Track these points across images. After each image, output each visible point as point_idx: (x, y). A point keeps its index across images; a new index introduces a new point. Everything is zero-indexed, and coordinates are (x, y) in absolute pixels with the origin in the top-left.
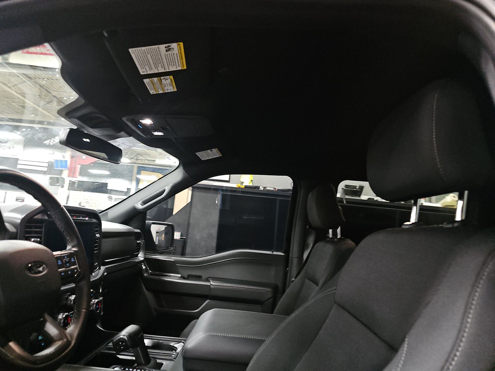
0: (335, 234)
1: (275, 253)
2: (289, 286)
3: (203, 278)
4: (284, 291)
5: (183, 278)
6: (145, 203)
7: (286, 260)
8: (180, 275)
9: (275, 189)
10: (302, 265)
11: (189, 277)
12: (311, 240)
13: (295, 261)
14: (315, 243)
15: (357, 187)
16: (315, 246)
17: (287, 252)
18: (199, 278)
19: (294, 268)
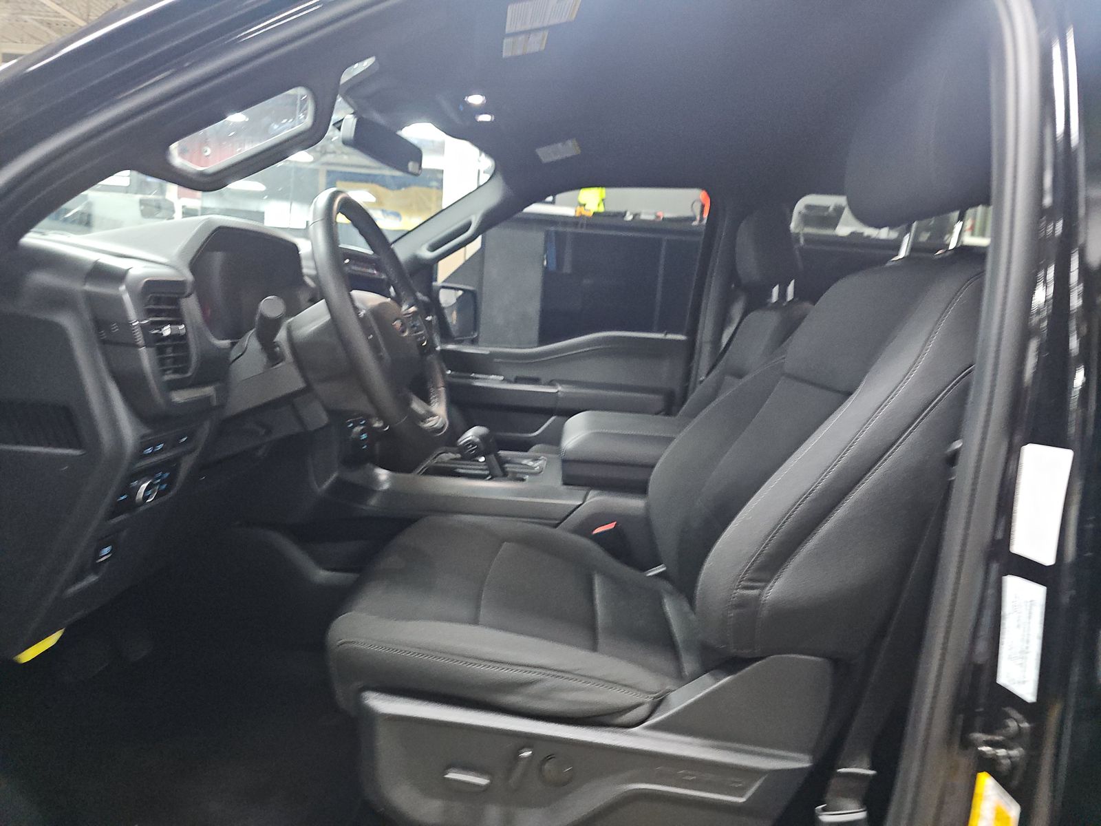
0: (783, 294)
1: (670, 336)
2: (693, 391)
3: (543, 380)
4: (684, 399)
5: (506, 380)
6: (433, 248)
7: (690, 348)
8: (502, 378)
9: (658, 217)
10: (718, 355)
11: (518, 380)
12: (737, 310)
13: (706, 350)
14: (745, 314)
15: (831, 209)
16: (745, 320)
17: (692, 333)
18: (535, 381)
19: (704, 361)
